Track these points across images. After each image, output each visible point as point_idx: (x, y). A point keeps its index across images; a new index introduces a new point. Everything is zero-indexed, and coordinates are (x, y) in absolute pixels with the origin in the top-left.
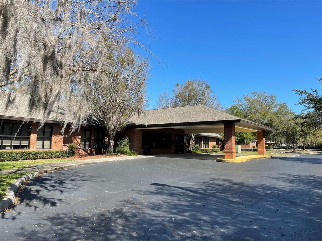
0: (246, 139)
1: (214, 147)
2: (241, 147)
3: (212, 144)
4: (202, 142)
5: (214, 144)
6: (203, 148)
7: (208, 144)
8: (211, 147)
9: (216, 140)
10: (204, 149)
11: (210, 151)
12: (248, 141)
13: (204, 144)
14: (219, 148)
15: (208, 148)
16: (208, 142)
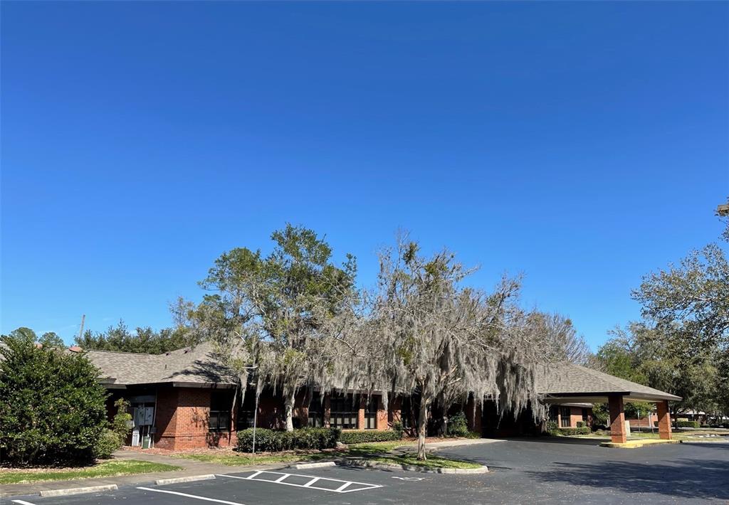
0: (640, 409)
1: (579, 424)
2: (630, 425)
3: (576, 419)
4: (560, 416)
5: (579, 418)
6: (560, 427)
7: (569, 419)
8: (574, 426)
9: (581, 411)
10: (564, 428)
11: (574, 432)
12: (643, 413)
13: (562, 419)
14: (587, 426)
15: (570, 426)
16: (569, 415)
